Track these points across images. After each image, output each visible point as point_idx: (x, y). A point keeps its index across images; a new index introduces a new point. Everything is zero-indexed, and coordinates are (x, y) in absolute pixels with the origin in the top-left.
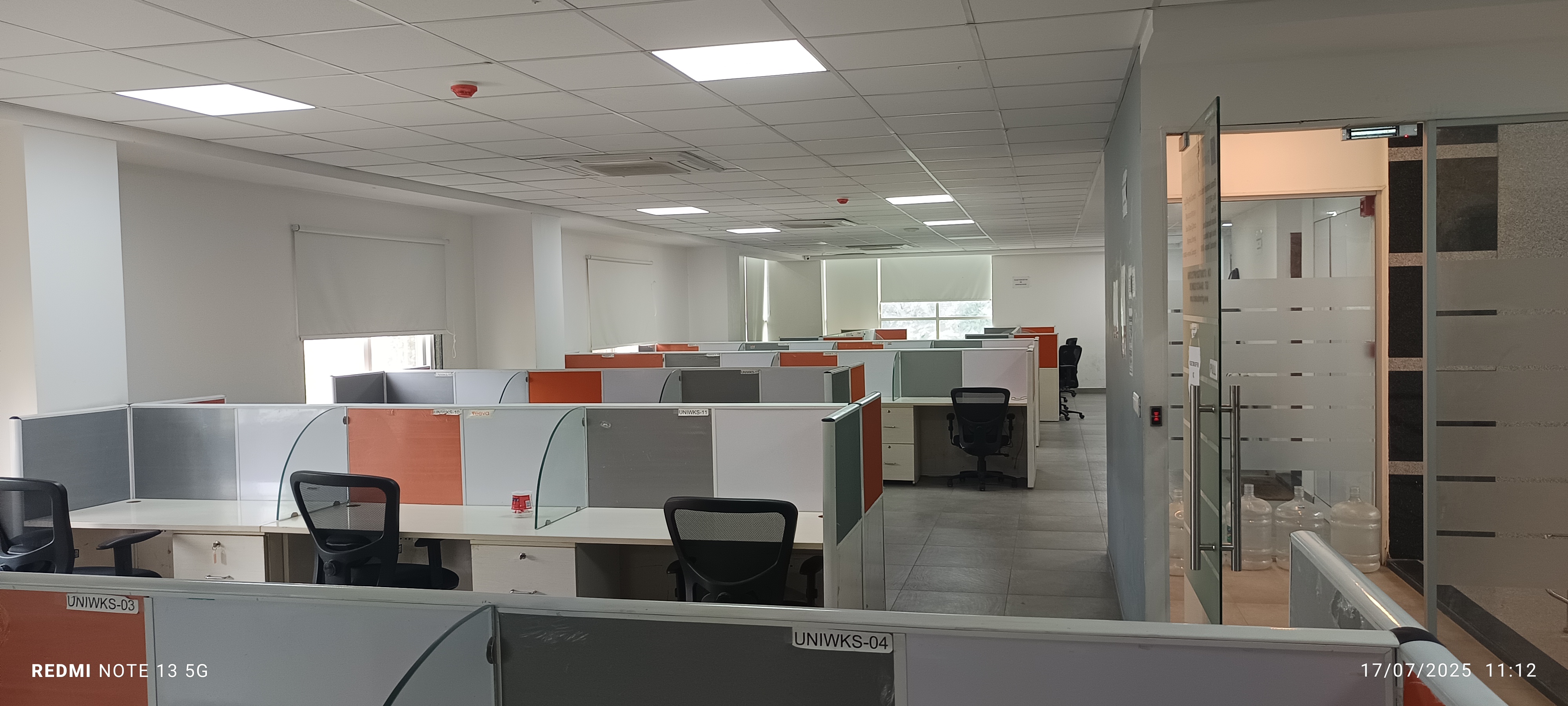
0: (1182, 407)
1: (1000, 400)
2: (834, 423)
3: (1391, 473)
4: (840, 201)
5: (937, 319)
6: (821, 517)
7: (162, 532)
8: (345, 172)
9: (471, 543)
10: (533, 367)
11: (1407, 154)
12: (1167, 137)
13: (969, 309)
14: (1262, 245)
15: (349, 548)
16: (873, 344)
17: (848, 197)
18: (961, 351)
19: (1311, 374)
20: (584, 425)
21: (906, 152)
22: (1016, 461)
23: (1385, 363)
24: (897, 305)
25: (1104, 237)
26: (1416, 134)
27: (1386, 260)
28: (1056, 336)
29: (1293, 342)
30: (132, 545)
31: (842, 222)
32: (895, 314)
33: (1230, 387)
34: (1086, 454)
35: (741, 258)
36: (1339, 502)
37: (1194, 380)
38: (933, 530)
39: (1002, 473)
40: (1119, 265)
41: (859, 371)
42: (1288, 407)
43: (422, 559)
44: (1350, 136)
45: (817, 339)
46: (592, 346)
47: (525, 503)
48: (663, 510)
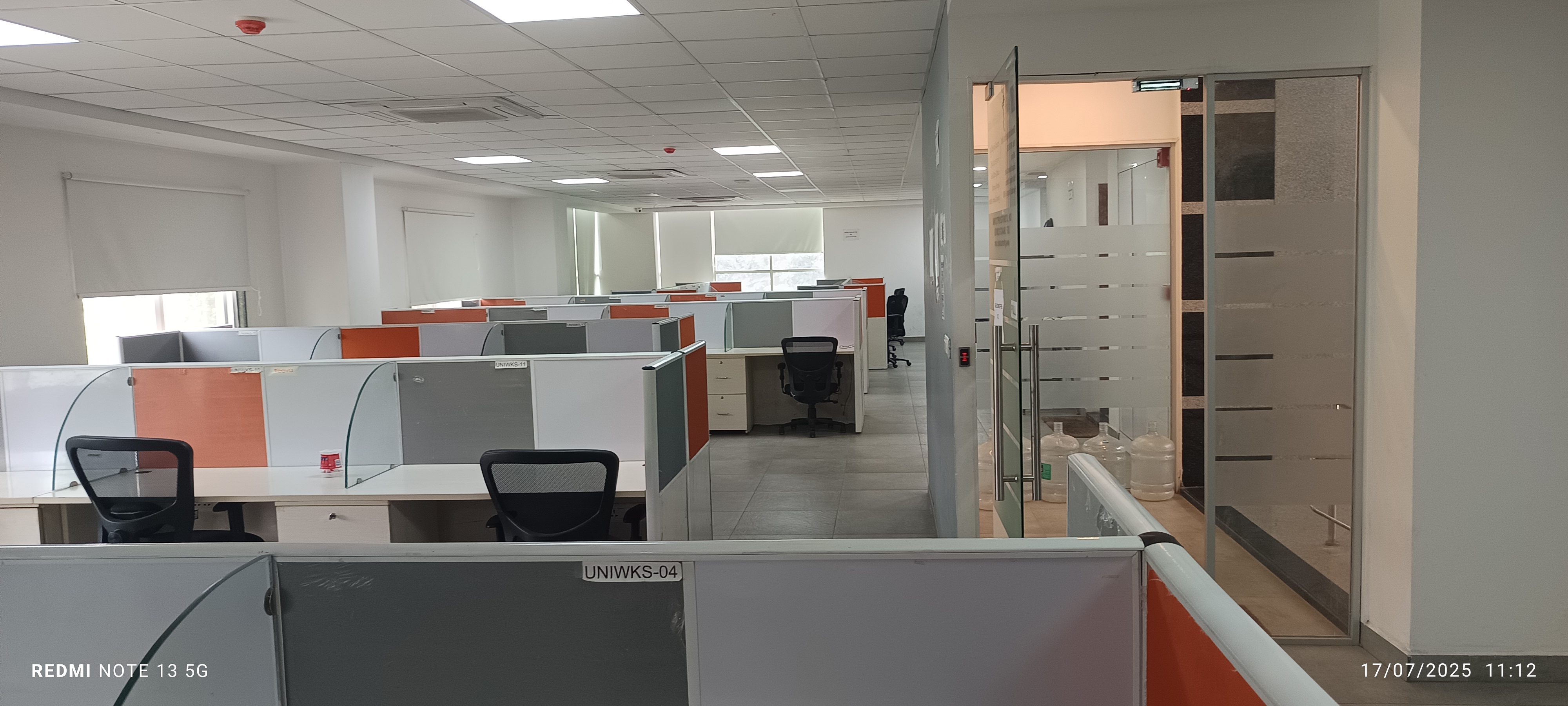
0: (987, 350)
1: (828, 348)
2: (654, 371)
3: (1183, 408)
4: (667, 151)
5: (771, 271)
6: (644, 465)
8: (123, 114)
9: (276, 505)
10: (346, 324)
11: (1194, 109)
12: (974, 86)
13: (803, 262)
14: (1073, 195)
15: (137, 516)
16: (706, 296)
17: (674, 147)
18: (791, 302)
19: (1117, 317)
20: (395, 380)
21: (729, 100)
22: (845, 408)
23: (1179, 306)
24: (732, 258)
25: (922, 190)
26: (1197, 87)
27: (1179, 208)
28: (884, 286)
29: (1101, 286)
31: (671, 172)
32: (730, 267)
33: (1030, 326)
34: (912, 398)
35: (569, 210)
36: (1137, 437)
37: (998, 321)
38: (763, 476)
39: (831, 419)
40: (933, 214)
41: (688, 322)
42: (1097, 348)
43: (224, 525)
44: (1140, 88)
45: (650, 292)
46: (410, 302)
47: (334, 461)
48: (479, 465)
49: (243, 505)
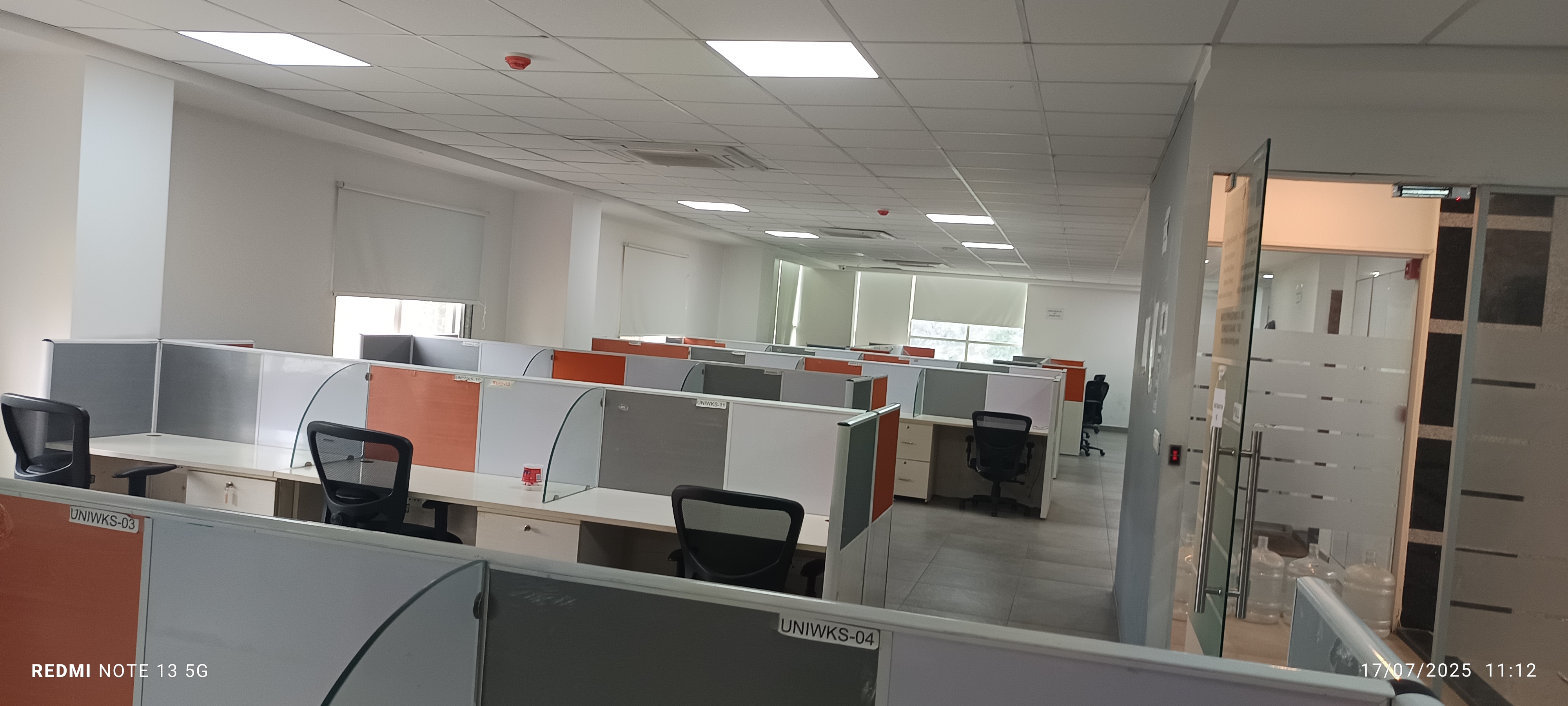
0: (1202, 452)
1: (1021, 427)
2: (849, 428)
3: (1410, 541)
4: (880, 213)
5: (967, 341)
6: (828, 521)
7: (177, 469)
8: (394, 134)
9: (478, 510)
10: (559, 346)
11: (1458, 220)
12: (1214, 176)
13: (1001, 335)
14: (1301, 299)
15: (357, 502)
16: (899, 359)
17: (889, 210)
18: (987, 375)
19: (1339, 433)
20: (602, 406)
21: (951, 169)
22: (1031, 491)
23: (1415, 429)
24: (927, 324)
25: (1141, 276)
26: (1469, 199)
27: (1426, 324)
28: (1084, 370)
29: (1323, 398)
30: (147, 476)
31: (881, 234)
32: (925, 333)
33: (1253, 432)
34: (1103, 491)
35: (776, 261)
36: (1352, 565)
37: (1217, 422)
38: (940, 549)
39: (1016, 501)
40: (1153, 302)
41: (882, 383)
42: (1311, 463)
43: (429, 522)
44: (1401, 194)
45: (844, 349)
46: (620, 333)
47: (536, 476)
48: (671, 497)
49: (449, 506)
